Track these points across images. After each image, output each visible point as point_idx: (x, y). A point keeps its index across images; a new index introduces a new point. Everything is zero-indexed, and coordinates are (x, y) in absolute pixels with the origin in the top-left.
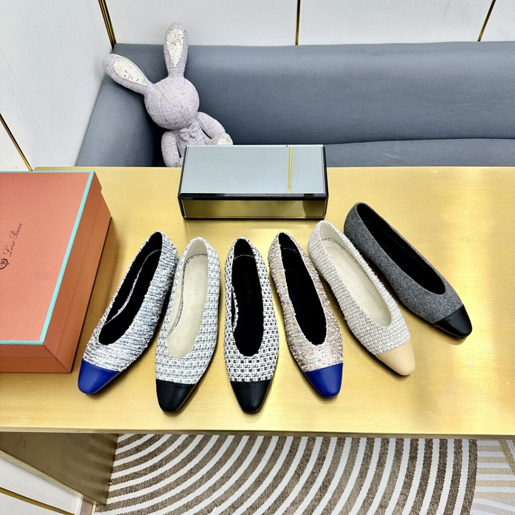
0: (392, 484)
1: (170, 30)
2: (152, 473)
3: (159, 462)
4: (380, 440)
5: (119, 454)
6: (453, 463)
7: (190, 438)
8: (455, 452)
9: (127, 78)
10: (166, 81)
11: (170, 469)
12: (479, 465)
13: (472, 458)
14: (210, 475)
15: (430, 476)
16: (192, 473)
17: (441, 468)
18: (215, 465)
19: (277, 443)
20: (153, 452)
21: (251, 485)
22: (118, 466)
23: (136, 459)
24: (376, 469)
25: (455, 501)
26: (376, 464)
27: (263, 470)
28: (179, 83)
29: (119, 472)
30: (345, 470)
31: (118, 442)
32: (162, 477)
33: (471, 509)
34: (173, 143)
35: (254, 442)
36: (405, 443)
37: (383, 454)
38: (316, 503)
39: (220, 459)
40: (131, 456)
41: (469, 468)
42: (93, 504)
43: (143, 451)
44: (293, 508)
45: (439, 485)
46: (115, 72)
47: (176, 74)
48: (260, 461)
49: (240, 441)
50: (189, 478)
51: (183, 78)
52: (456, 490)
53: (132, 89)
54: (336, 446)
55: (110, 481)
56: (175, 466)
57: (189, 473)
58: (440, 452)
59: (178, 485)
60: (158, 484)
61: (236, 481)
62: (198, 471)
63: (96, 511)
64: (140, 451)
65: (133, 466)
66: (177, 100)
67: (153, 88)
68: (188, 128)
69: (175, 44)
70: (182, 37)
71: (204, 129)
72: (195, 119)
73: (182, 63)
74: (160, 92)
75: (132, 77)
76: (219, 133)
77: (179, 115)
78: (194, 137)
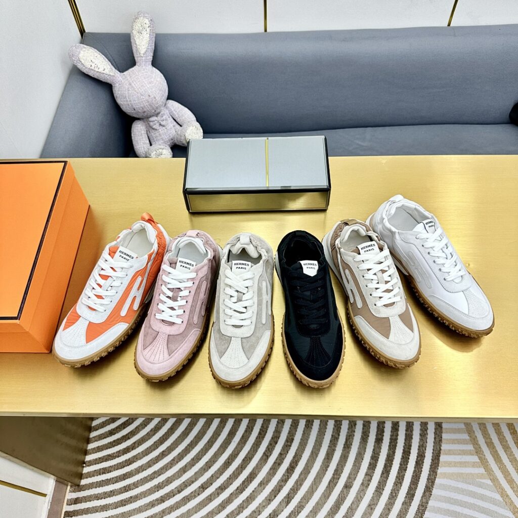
0: (357, 465)
1: (136, 19)
2: (125, 455)
3: (132, 445)
4: (347, 422)
5: (93, 437)
6: (418, 444)
7: (163, 422)
8: (420, 434)
9: (92, 68)
10: (133, 70)
11: (143, 451)
12: (444, 447)
13: (436, 440)
14: (181, 457)
15: (395, 457)
16: (163, 455)
17: (406, 450)
18: (186, 447)
19: (247, 426)
20: (127, 435)
21: (221, 467)
22: (92, 449)
23: (109, 441)
24: (343, 450)
25: (419, 481)
26: (343, 446)
27: (233, 452)
28: (146, 72)
29: (93, 455)
30: (312, 452)
31: (93, 425)
32: (135, 459)
33: (434, 489)
34: (143, 132)
35: (225, 425)
36: (372, 425)
37: (350, 436)
38: (283, 484)
39: (192, 441)
40: (105, 439)
41: (433, 450)
42: (67, 485)
43: (117, 434)
44: (260, 488)
45: (403, 466)
46: (81, 62)
47: (144, 63)
48: (230, 443)
49: (211, 424)
50: (161, 460)
51: (150, 66)
52: (420, 470)
53: (99, 79)
54: (304, 429)
55: (84, 463)
56: (148, 448)
57: (161, 455)
58: (406, 434)
59: (150, 466)
60: (130, 466)
61: (206, 463)
62: (169, 453)
63: (70, 492)
64: (114, 434)
65: (107, 449)
66: (144, 89)
67: (120, 78)
68: (157, 116)
69: (141, 33)
70: (148, 26)
71: (174, 118)
72: (165, 107)
73: (150, 51)
74: (127, 81)
75: (98, 67)
76: (189, 122)
77: (147, 104)
78: (164, 126)
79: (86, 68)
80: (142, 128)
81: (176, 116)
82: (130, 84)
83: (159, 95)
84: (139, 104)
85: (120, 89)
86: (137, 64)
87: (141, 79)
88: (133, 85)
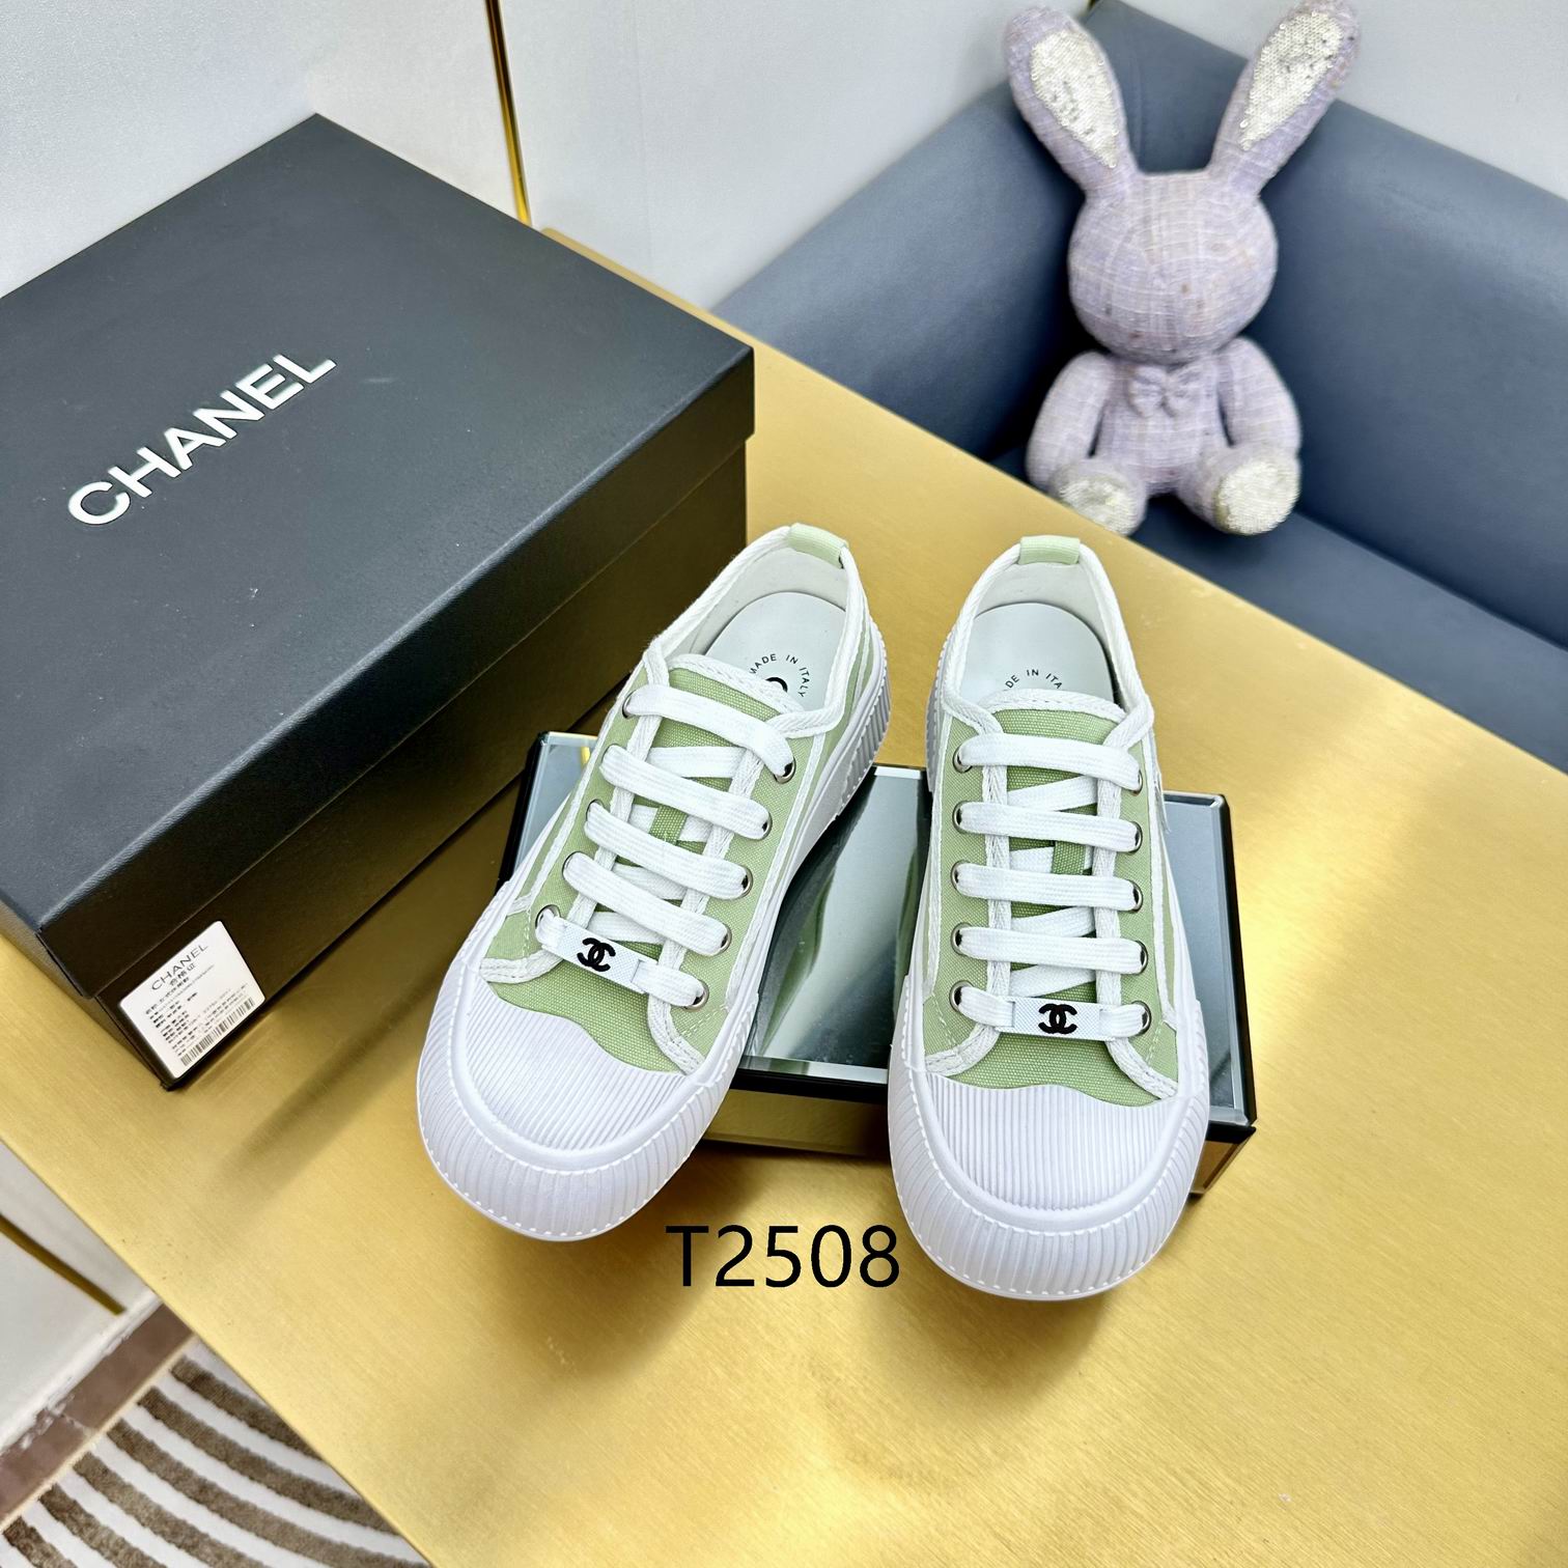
28: (1227, 208)
34: (1091, 400)
47: (1234, 174)
51: (1253, 195)
53: (1056, 155)
66: (1182, 257)
67: (1128, 186)
68: (1168, 372)
69: (1288, 68)
70: (1328, 52)
71: (1225, 405)
72: (1215, 356)
73: (1279, 144)
74: (1141, 207)
75: (1075, 114)
76: (1265, 443)
77: (1159, 313)
78: (1171, 414)
79: (1036, 98)
80: (1095, 384)
81: (1236, 405)
82: (1146, 221)
83: (1221, 303)
84: (1133, 301)
85: (1102, 222)
86: (1213, 168)
87: (1190, 222)
88: (1154, 228)
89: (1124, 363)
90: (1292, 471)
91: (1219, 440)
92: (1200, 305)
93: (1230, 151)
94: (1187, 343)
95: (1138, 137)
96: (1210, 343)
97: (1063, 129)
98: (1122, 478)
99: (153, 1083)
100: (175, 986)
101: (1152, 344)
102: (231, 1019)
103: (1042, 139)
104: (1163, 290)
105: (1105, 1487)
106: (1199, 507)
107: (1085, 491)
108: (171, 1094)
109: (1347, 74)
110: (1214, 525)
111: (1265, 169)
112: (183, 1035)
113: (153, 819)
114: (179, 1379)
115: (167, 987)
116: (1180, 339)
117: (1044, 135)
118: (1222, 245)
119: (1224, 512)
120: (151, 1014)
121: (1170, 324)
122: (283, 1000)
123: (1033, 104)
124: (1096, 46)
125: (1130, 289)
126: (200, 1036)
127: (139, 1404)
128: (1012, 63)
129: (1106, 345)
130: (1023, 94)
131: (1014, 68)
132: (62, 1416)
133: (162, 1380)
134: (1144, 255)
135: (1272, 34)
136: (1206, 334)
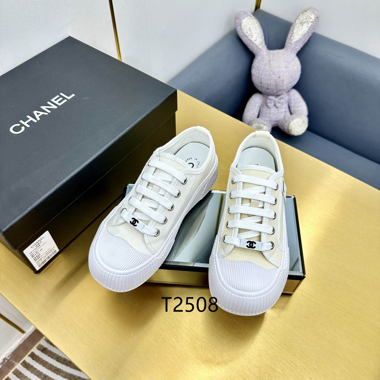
46: (241, 26)
51: (295, 55)
66: (279, 70)
67: (265, 53)
68: (276, 97)
69: (302, 24)
70: (311, 21)
71: (290, 105)
72: (287, 93)
73: (301, 42)
74: (268, 58)
75: (252, 36)
76: (300, 114)
77: (273, 83)
78: (277, 107)
79: (243, 33)
80: (259, 101)
81: (292, 105)
82: (270, 61)
83: (288, 80)
84: (267, 80)
85: (259, 62)
86: (285, 48)
87: (280, 61)
88: (272, 63)
89: (265, 96)
90: (306, 120)
91: (288, 113)
92: (283, 81)
93: (289, 44)
94: (280, 90)
95: (267, 42)
96: (286, 90)
97: (249, 40)
98: (265, 123)
99: (32, 272)
100: (37, 247)
101: (272, 91)
102: (51, 256)
103: (244, 42)
104: (274, 78)
105: (270, 366)
106: (284, 129)
107: (257, 126)
108: (36, 274)
109: (316, 26)
110: (288, 134)
111: (298, 49)
112: (39, 260)
113: (31, 205)
114: (38, 349)
115: (35, 247)
116: (278, 89)
117: (245, 41)
118: (288, 67)
119: (290, 130)
120: (31, 254)
121: (276, 86)
122: (64, 251)
123: (242, 34)
124: (257, 20)
125: (266, 78)
126: (43, 260)
127: (29, 356)
128: (237, 24)
129: (261, 91)
130: (239, 32)
131: (237, 25)
132: (10, 359)
133: (35, 350)
134: (269, 69)
135: (298, 17)
136: (285, 88)
